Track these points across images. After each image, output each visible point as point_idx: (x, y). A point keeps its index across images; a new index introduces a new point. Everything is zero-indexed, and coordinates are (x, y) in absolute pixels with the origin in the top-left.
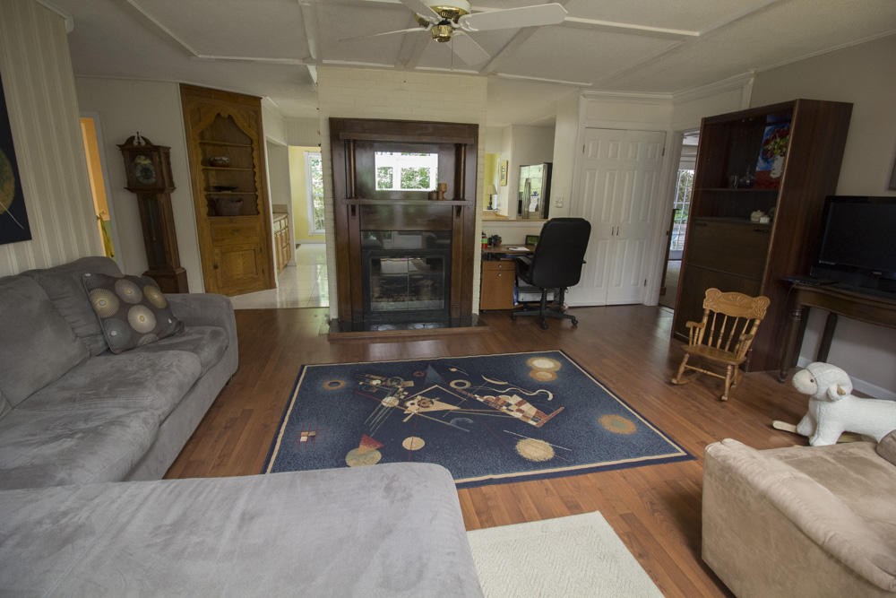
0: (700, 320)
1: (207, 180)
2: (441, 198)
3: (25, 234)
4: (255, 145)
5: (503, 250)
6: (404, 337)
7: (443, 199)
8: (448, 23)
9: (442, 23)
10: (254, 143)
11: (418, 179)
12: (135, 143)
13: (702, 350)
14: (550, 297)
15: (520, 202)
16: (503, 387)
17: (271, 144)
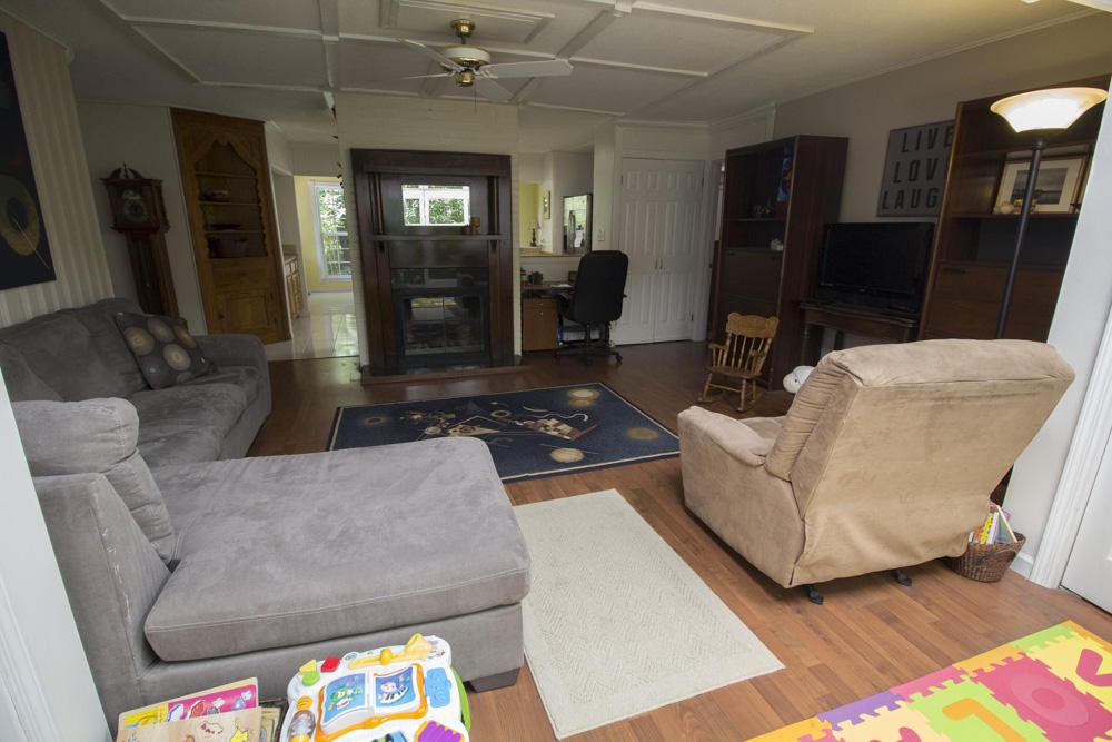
0: (724, 344)
1: (205, 217)
2: (474, 232)
3: (49, 275)
4: (259, 177)
5: (544, 287)
6: (443, 379)
7: (478, 234)
8: (471, 71)
9: (466, 71)
10: (257, 176)
11: (450, 212)
12: (122, 176)
13: (725, 370)
14: (595, 335)
15: (565, 237)
16: (543, 414)
17: (278, 175)
